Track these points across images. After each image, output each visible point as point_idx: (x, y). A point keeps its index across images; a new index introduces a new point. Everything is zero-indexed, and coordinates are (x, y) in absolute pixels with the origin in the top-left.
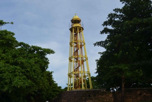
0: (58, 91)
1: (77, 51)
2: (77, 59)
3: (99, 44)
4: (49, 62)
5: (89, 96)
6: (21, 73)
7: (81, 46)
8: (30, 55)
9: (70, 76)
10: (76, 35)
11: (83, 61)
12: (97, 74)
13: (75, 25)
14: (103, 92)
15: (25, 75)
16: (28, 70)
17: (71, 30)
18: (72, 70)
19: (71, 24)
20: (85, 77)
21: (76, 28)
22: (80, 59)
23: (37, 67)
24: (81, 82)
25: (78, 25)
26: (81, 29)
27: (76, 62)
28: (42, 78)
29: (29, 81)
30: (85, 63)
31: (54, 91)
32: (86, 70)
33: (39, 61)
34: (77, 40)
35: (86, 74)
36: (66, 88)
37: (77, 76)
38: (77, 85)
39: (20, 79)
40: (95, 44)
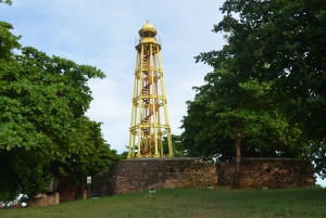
0: (110, 158)
1: (148, 87)
2: (147, 101)
3: (207, 57)
4: (92, 95)
5: (171, 170)
6: (20, 116)
7: (156, 79)
8: (47, 77)
9: (133, 131)
10: (147, 58)
11: (158, 106)
12: (184, 130)
13: (146, 40)
14: (198, 164)
15: (32, 121)
16: (40, 109)
17: (138, 48)
18: (138, 121)
19: (138, 37)
20: (160, 134)
21: (147, 45)
22: (152, 102)
23: (61, 104)
24: (153, 144)
25: (151, 40)
26: (157, 48)
27: (146, 107)
28: (74, 130)
29: (40, 135)
30: (161, 109)
31: (103, 158)
32: (163, 122)
33: (68, 92)
34: (148, 67)
35: (163, 130)
36: (125, 154)
37: (146, 132)
38: (146, 149)
39: (14, 129)
40: (198, 58)
